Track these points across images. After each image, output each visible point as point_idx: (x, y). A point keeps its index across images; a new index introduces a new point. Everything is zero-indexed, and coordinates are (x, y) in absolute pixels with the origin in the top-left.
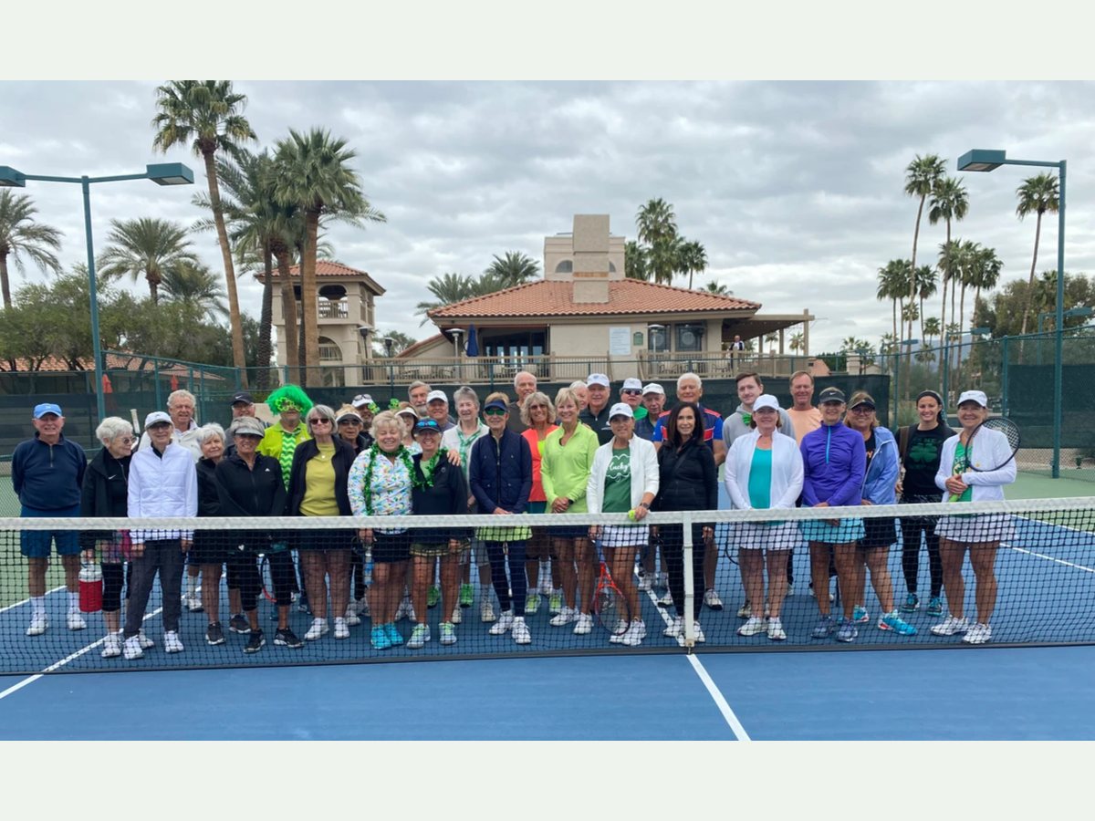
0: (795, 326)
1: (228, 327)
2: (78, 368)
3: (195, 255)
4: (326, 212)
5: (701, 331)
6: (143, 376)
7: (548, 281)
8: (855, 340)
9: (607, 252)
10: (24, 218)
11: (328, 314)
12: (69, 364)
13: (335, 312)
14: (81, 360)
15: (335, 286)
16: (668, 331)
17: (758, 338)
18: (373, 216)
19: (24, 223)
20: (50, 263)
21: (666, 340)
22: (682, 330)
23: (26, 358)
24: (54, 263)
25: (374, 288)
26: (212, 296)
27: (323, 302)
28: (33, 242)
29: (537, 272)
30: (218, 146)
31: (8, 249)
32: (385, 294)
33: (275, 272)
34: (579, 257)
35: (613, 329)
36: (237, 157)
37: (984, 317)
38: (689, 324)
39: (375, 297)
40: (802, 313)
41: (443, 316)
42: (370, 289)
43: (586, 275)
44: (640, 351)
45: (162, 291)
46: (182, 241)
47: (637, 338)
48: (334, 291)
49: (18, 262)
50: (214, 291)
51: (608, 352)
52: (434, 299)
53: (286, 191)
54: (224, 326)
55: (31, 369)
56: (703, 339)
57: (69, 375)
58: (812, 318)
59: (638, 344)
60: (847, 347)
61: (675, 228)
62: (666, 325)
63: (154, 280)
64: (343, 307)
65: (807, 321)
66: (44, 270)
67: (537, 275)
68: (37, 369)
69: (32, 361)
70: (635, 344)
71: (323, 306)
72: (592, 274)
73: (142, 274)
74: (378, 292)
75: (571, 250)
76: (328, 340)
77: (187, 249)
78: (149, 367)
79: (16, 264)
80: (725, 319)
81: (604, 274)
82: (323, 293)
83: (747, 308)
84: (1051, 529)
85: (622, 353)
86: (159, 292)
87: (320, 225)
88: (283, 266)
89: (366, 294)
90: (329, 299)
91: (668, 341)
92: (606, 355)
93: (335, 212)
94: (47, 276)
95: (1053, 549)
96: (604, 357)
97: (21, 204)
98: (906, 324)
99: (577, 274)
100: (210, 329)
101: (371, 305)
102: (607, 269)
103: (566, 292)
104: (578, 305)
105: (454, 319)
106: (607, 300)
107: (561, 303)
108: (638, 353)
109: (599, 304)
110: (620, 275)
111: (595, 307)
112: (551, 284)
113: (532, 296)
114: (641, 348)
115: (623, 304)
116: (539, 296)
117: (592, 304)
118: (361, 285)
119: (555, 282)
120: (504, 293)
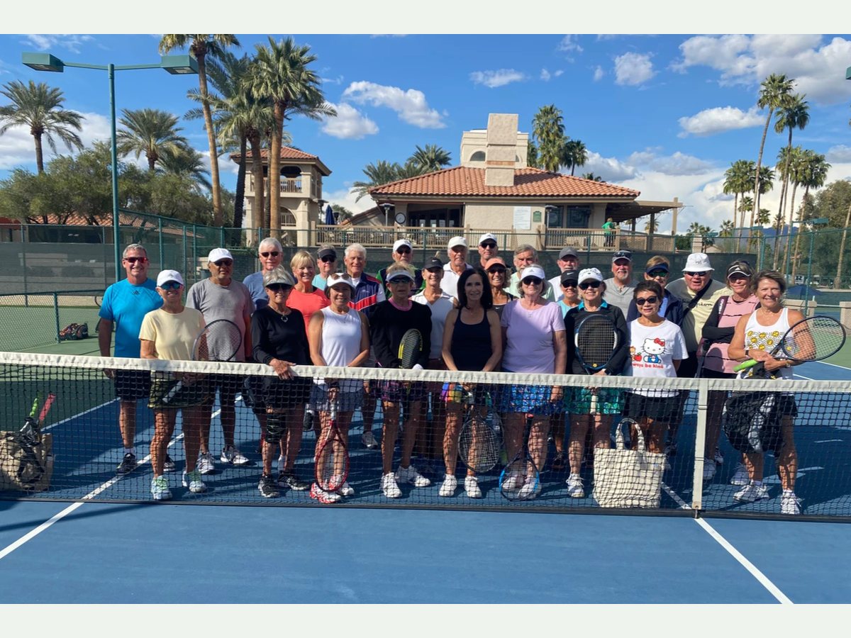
0: (666, 211)
1: (208, 197)
2: (94, 224)
3: (184, 139)
4: (291, 107)
5: (588, 212)
6: (144, 232)
7: (464, 168)
8: (699, 225)
9: (515, 145)
10: (55, 105)
11: (287, 189)
12: (88, 220)
13: (293, 188)
14: (97, 217)
15: (292, 167)
16: (561, 211)
18: (326, 111)
19: (55, 110)
20: (73, 141)
21: (559, 218)
22: (573, 211)
23: (57, 214)
24: (78, 141)
25: (322, 169)
26: (196, 171)
27: (283, 179)
28: (61, 125)
29: (449, 161)
30: (209, 51)
31: (43, 129)
32: (330, 175)
33: (249, 154)
34: (492, 148)
35: (517, 208)
36: (223, 60)
37: (809, 211)
38: (578, 206)
39: (323, 177)
40: (672, 200)
41: (380, 193)
42: (319, 171)
43: (497, 163)
44: (539, 227)
45: (159, 166)
46: (174, 127)
47: (536, 216)
48: (292, 171)
49: (50, 139)
50: (197, 167)
51: (513, 226)
52: (368, 180)
53: (260, 88)
54: (205, 195)
55: (59, 223)
56: (590, 219)
57: (88, 229)
58: (681, 206)
59: (537, 221)
60: (692, 231)
61: (563, 128)
62: (559, 207)
63: (153, 158)
64: (299, 183)
65: (677, 207)
66: (70, 147)
67: (449, 164)
68: (64, 223)
69: (60, 216)
70: (534, 221)
71: (284, 183)
72: (501, 163)
73: (144, 153)
74: (325, 173)
75: (487, 144)
76: (285, 210)
77: (177, 134)
78: (149, 225)
79: (49, 142)
80: (609, 203)
81: (511, 163)
82: (282, 172)
83: (628, 195)
85: (524, 227)
86: (156, 166)
87: (285, 117)
88: (256, 149)
89: (317, 174)
90: (288, 177)
91: (561, 220)
92: (511, 229)
93: (298, 107)
94: (72, 151)
96: (509, 231)
97: (54, 95)
99: (488, 163)
100: (195, 197)
101: (320, 183)
102: (514, 159)
103: (478, 177)
104: (489, 187)
105: (389, 196)
106: (513, 185)
107: (474, 186)
108: (537, 227)
109: (506, 187)
110: (522, 165)
111: (503, 189)
112: (466, 170)
113: (452, 179)
114: (539, 224)
115: (527, 189)
116: (457, 179)
117: (500, 187)
118: (313, 166)
119: (469, 168)
120: (429, 176)
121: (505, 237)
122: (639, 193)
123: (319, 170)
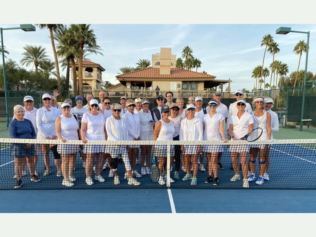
0: (226, 83)
7: (153, 68)
9: (171, 59)
11: (88, 77)
13: (90, 76)
15: (89, 68)
17: (215, 87)
21: (187, 86)
22: (192, 84)
25: (101, 69)
27: (86, 73)
32: (105, 71)
33: (71, 63)
34: (162, 60)
35: (171, 83)
38: (194, 82)
39: (102, 72)
40: (228, 80)
41: (120, 77)
43: (164, 66)
44: (179, 89)
45: (39, 68)
47: (179, 86)
48: (90, 70)
51: (170, 90)
58: (231, 81)
59: (179, 87)
63: (37, 65)
64: (93, 74)
65: (230, 82)
67: (150, 66)
70: (178, 87)
71: (86, 74)
72: (166, 66)
74: (103, 70)
75: (160, 59)
76: (88, 84)
80: (206, 80)
81: (169, 66)
82: (86, 70)
83: (212, 78)
84: (306, 150)
85: (174, 90)
88: (73, 61)
89: (99, 71)
90: (88, 72)
91: (188, 87)
95: (307, 157)
98: (260, 84)
99: (161, 66)
101: (101, 74)
103: (158, 71)
104: (161, 75)
105: (123, 78)
106: (170, 74)
107: (156, 74)
108: (178, 90)
109: (167, 75)
110: (174, 67)
111: (166, 76)
112: (154, 69)
113: (148, 72)
114: (180, 88)
115: (175, 75)
116: (150, 72)
117: (165, 75)
118: (98, 68)
119: (155, 68)
120: (139, 71)
121: (162, 93)
122: (216, 77)
123: (100, 69)
